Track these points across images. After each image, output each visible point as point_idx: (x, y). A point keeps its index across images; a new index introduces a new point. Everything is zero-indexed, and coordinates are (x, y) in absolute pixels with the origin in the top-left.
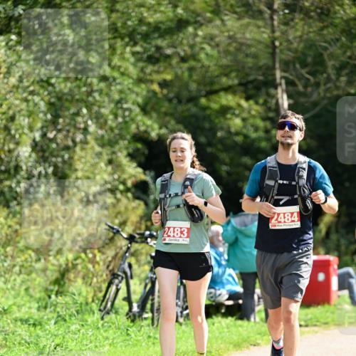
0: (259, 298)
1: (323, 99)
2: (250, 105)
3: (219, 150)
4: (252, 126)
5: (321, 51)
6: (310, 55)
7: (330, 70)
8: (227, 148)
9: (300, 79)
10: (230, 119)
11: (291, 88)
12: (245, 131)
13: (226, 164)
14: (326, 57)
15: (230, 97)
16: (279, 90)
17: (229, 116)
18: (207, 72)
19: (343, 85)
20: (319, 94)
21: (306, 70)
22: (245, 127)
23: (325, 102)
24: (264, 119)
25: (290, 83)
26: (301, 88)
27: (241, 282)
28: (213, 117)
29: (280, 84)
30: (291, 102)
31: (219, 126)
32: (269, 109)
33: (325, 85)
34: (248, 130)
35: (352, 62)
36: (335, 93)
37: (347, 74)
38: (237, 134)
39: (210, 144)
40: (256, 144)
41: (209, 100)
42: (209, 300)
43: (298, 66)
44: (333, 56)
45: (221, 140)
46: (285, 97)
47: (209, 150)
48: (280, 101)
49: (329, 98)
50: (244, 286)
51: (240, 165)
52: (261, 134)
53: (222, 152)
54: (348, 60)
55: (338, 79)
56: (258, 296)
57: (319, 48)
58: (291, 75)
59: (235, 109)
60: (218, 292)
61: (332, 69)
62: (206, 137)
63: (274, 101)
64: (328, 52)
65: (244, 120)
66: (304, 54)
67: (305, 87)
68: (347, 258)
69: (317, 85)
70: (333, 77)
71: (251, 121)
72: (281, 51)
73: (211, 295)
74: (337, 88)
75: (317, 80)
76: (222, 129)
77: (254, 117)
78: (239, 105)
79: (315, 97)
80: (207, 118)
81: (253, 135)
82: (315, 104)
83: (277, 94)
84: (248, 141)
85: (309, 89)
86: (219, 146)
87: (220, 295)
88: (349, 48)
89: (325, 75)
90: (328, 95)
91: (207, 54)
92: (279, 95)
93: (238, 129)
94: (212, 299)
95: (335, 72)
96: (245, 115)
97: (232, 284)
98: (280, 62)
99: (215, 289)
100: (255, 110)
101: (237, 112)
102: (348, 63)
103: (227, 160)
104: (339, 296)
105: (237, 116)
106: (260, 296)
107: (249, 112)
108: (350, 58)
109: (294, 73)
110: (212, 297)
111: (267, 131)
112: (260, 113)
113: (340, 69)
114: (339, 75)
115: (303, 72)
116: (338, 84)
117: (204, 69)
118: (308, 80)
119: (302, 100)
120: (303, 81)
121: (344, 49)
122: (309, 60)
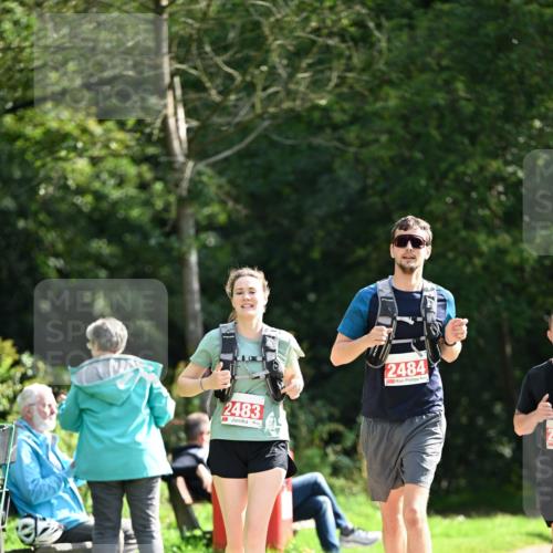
0: (127, 537)
1: (261, 117)
2: (108, 131)
3: (41, 224)
4: (112, 174)
5: (256, 17)
6: (233, 26)
7: (275, 58)
8: (59, 221)
9: (211, 76)
10: (65, 159)
11: (192, 95)
12: (97, 185)
13: (57, 256)
14: (266, 31)
15: (66, 114)
16: (170, 100)
17: (63, 153)
18: (16, 60)
19: (302, 88)
20: (253, 106)
21: (226, 57)
22: (97, 176)
23: (266, 123)
24: (137, 160)
25: (191, 85)
26: (214, 96)
27: (90, 502)
28: (29, 156)
29: (171, 86)
30: (194, 123)
31: (42, 173)
32: (148, 139)
33: (265, 89)
34: (104, 183)
35: (320, 40)
36: (287, 105)
37: (310, 66)
38: (81, 191)
39: (22, 213)
40: (121, 214)
41: (21, 119)
42: (22, 541)
43: (208, 48)
44: (282, 29)
45: (47, 204)
46: (181, 112)
47: (21, 224)
48: (171, 122)
49: (274, 117)
50: (96, 512)
51: (87, 256)
52: (131, 191)
53: (49, 228)
54: (312, 37)
55: (291, 76)
56: (125, 532)
57: (252, 10)
58: (195, 68)
59: (76, 140)
60: (41, 525)
61: (280, 56)
62: (15, 197)
63: (158, 123)
64: (272, 19)
65: (94, 161)
66: (222, 25)
67: (224, 92)
68: (313, 453)
69: (250, 88)
70: (283, 72)
71: (110, 163)
72: (171, 15)
73: (27, 531)
74: (290, 94)
75: (248, 78)
76: (48, 180)
77: (116, 155)
78: (85, 131)
79: (244, 115)
80: (18, 158)
81: (116, 194)
82: (244, 129)
83: (165, 106)
84: (104, 205)
85: (233, 97)
86: (42, 217)
87: (45, 530)
88: (314, 11)
89: (264, 68)
90: (272, 110)
91: (16, 23)
92: (170, 111)
93: (81, 179)
94: (30, 540)
95: (285, 62)
96: (97, 152)
97: (71, 509)
98: (171, 40)
99: (36, 519)
100: (117, 141)
101: (80, 145)
102: (314, 42)
103: (60, 247)
104: (295, 532)
105: (80, 154)
106: (131, 532)
107: (106, 146)
108: (317, 31)
109: (199, 63)
110: (28, 536)
111: (143, 186)
112: (127, 147)
113: (295, 56)
114: (294, 69)
115: (219, 60)
116: (292, 86)
117: (10, 55)
118: (230, 78)
119: (217, 119)
120: (219, 81)
121: (305, 14)
122: (232, 35)
